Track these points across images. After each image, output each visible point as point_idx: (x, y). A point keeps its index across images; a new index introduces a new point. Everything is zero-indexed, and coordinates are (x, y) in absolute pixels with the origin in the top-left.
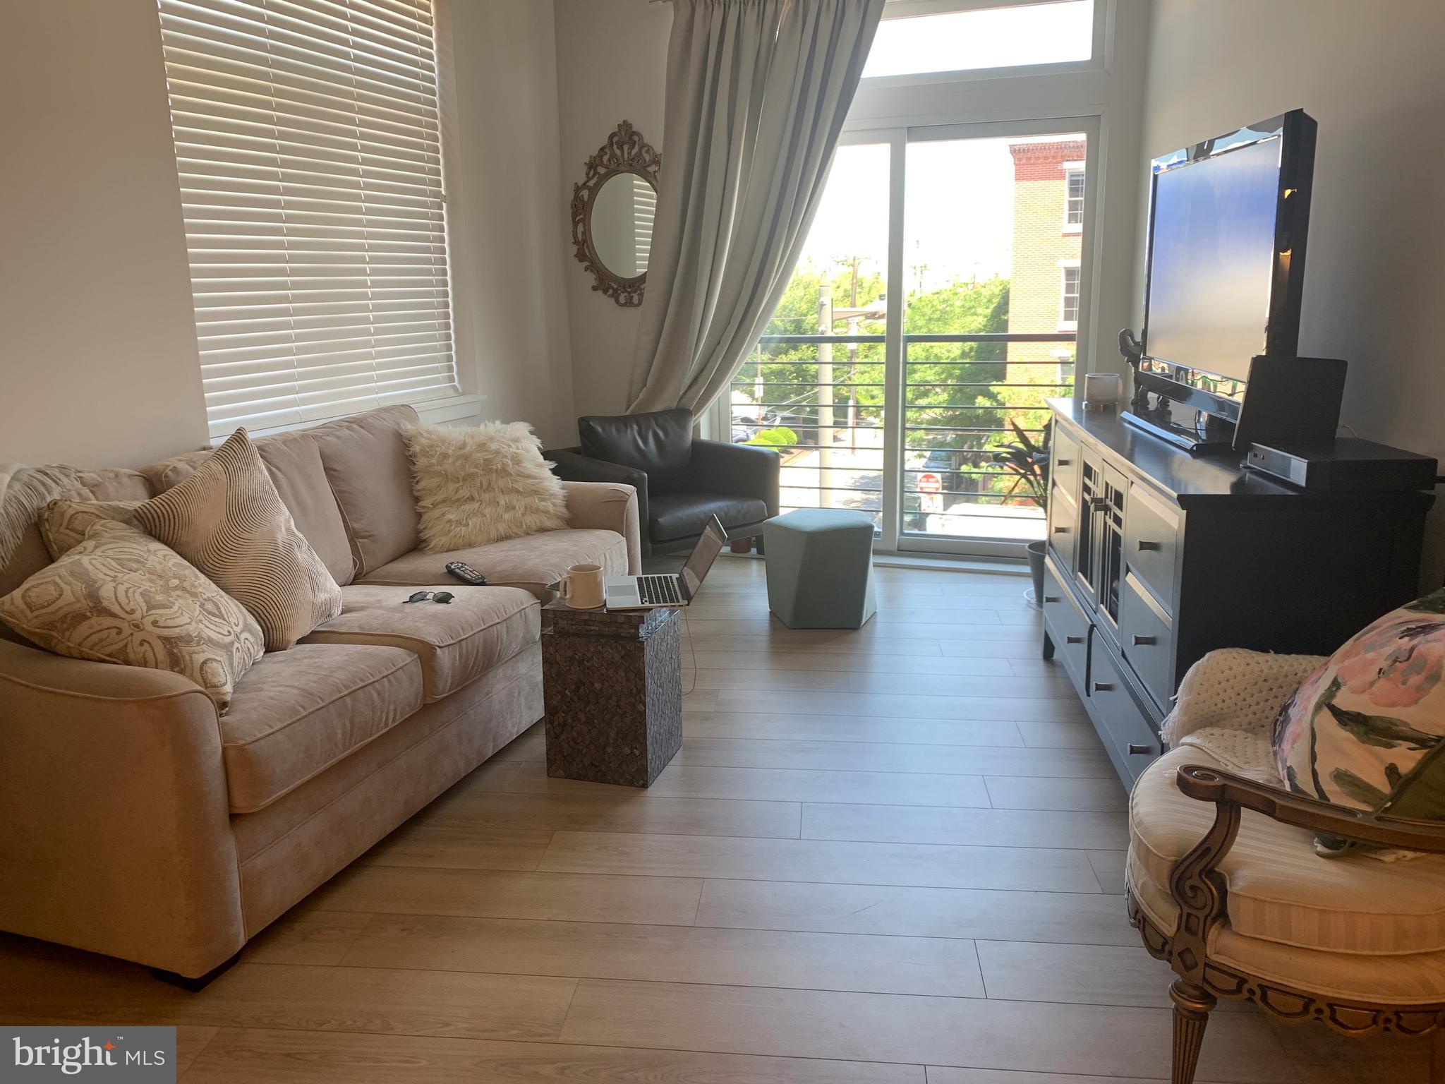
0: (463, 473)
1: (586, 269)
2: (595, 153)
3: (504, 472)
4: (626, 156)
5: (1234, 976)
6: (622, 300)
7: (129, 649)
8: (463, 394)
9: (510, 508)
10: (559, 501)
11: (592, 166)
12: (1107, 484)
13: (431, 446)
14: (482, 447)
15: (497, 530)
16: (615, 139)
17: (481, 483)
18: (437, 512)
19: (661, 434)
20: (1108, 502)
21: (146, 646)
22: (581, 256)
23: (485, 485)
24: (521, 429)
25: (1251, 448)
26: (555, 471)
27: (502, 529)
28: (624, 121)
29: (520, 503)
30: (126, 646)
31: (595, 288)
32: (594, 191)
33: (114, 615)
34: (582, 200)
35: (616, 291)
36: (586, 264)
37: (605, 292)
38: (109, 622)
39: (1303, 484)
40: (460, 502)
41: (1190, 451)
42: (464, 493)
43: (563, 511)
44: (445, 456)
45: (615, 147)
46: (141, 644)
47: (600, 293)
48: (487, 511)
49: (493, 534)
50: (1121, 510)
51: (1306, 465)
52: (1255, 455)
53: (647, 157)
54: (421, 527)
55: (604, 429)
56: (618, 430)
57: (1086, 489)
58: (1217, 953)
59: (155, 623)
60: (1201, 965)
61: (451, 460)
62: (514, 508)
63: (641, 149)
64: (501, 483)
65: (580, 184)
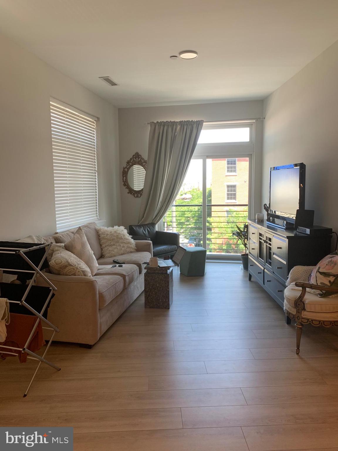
0: (112, 239)
1: (126, 188)
2: (129, 159)
3: (121, 238)
4: (137, 160)
5: (307, 319)
6: (136, 196)
7: (76, 273)
8: (100, 220)
9: (123, 247)
10: (134, 245)
11: (128, 162)
12: (266, 237)
13: (104, 232)
14: (115, 232)
15: (121, 252)
16: (134, 156)
17: (116, 241)
18: (106, 248)
19: (149, 229)
20: (267, 241)
21: (79, 272)
22: (125, 185)
23: (117, 241)
24: (122, 228)
25: (298, 228)
26: (132, 238)
27: (122, 252)
28: (137, 152)
29: (126, 246)
30: (75, 272)
31: (128, 193)
32: (128, 169)
33: (72, 266)
34: (125, 171)
35: (134, 193)
36: (126, 187)
37: (131, 194)
38: (71, 267)
39: (309, 234)
40: (111, 245)
41: (284, 229)
42: (112, 243)
43: (136, 248)
44: (107, 234)
45: (134, 158)
46: (78, 272)
47: (130, 194)
48: (118, 247)
49: (120, 253)
50: (271, 242)
51: (309, 230)
52: (299, 229)
53: (143, 161)
54: (103, 252)
55: (135, 228)
56: (139, 229)
57: (260, 239)
58: (304, 316)
59: (80, 268)
60: (301, 318)
61: (109, 235)
62: (124, 247)
63: (141, 159)
64: (121, 241)
65: (125, 167)
